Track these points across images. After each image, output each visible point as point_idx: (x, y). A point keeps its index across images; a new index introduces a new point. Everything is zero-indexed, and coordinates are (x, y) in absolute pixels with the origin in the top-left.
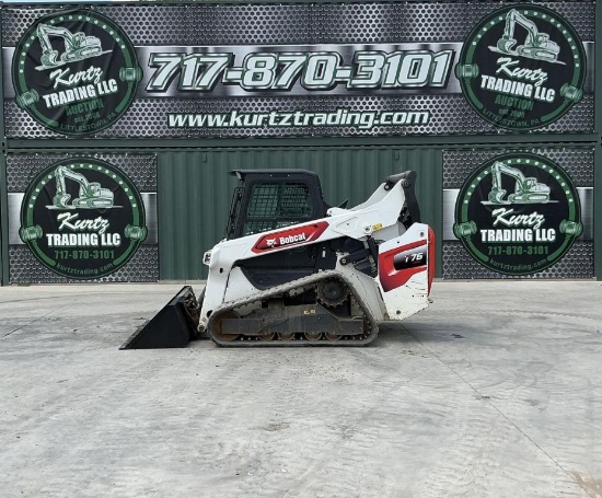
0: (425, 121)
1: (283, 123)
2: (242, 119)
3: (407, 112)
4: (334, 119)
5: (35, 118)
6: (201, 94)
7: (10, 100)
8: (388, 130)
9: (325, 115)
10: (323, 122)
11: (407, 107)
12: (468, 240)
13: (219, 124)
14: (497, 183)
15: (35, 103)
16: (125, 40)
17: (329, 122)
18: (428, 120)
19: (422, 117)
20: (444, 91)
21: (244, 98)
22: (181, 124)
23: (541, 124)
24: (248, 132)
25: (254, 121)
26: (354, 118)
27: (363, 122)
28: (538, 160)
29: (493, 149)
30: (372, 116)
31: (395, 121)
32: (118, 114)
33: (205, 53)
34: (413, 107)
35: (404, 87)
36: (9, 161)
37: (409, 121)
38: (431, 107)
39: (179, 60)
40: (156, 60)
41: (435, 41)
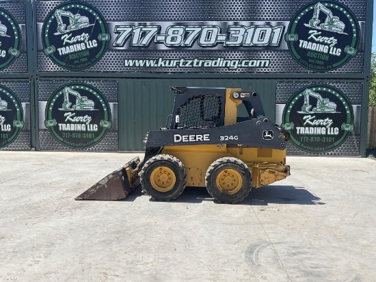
1: (187, 65)
3: (257, 60)
4: (216, 64)
6: (142, 48)
7: (40, 51)
8: (246, 70)
9: (211, 61)
10: (210, 65)
11: (257, 57)
13: (152, 65)
15: (54, 53)
16: (102, 18)
17: (213, 65)
18: (269, 65)
19: (265, 63)
21: (166, 51)
22: (131, 65)
23: (333, 68)
24: (168, 70)
25: (172, 64)
26: (227, 63)
27: (232, 65)
28: (330, 88)
29: (305, 82)
30: (237, 62)
31: (250, 65)
32: (97, 59)
33: (145, 26)
34: (260, 57)
36: (40, 84)
38: (271, 57)
41: (274, 20)
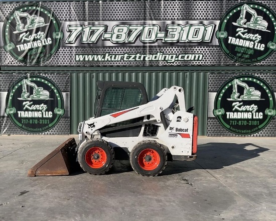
0: (200, 59)
1: (131, 59)
2: (111, 57)
3: (192, 54)
4: (156, 57)
6: (91, 45)
7: (1, 47)
8: (182, 63)
9: (151, 55)
10: (150, 59)
11: (192, 52)
13: (100, 59)
17: (153, 59)
18: (202, 58)
19: (199, 57)
20: (210, 44)
21: (112, 47)
22: (82, 59)
24: (114, 63)
25: (117, 59)
26: (165, 57)
27: (170, 59)
29: (233, 73)
30: (174, 56)
31: (186, 59)
33: (93, 25)
35: (190, 42)
37: (192, 59)
38: (204, 52)
39: (81, 28)
40: (70, 28)
41: (206, 19)
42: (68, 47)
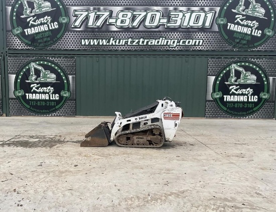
0: (201, 44)
1: (134, 44)
2: (115, 42)
3: (193, 39)
4: (158, 42)
5: (21, 40)
6: (97, 30)
7: (9, 31)
8: (183, 48)
9: (154, 40)
10: (153, 44)
11: (193, 37)
12: (218, 100)
13: (105, 44)
14: (233, 74)
15: (21, 33)
16: (62, 4)
17: (156, 44)
18: (202, 44)
19: (199, 42)
20: (210, 30)
21: (117, 32)
22: (87, 43)
23: (254, 47)
24: (118, 48)
25: (121, 43)
26: (167, 42)
27: (172, 44)
28: (252, 64)
29: (231, 58)
30: (176, 41)
31: (187, 44)
32: (58, 39)
33: (99, 10)
34: (196, 37)
35: (192, 27)
36: (9, 60)
37: (193, 44)
38: (204, 37)
39: (87, 13)
40: (76, 13)
41: (207, 6)
42: (74, 31)
